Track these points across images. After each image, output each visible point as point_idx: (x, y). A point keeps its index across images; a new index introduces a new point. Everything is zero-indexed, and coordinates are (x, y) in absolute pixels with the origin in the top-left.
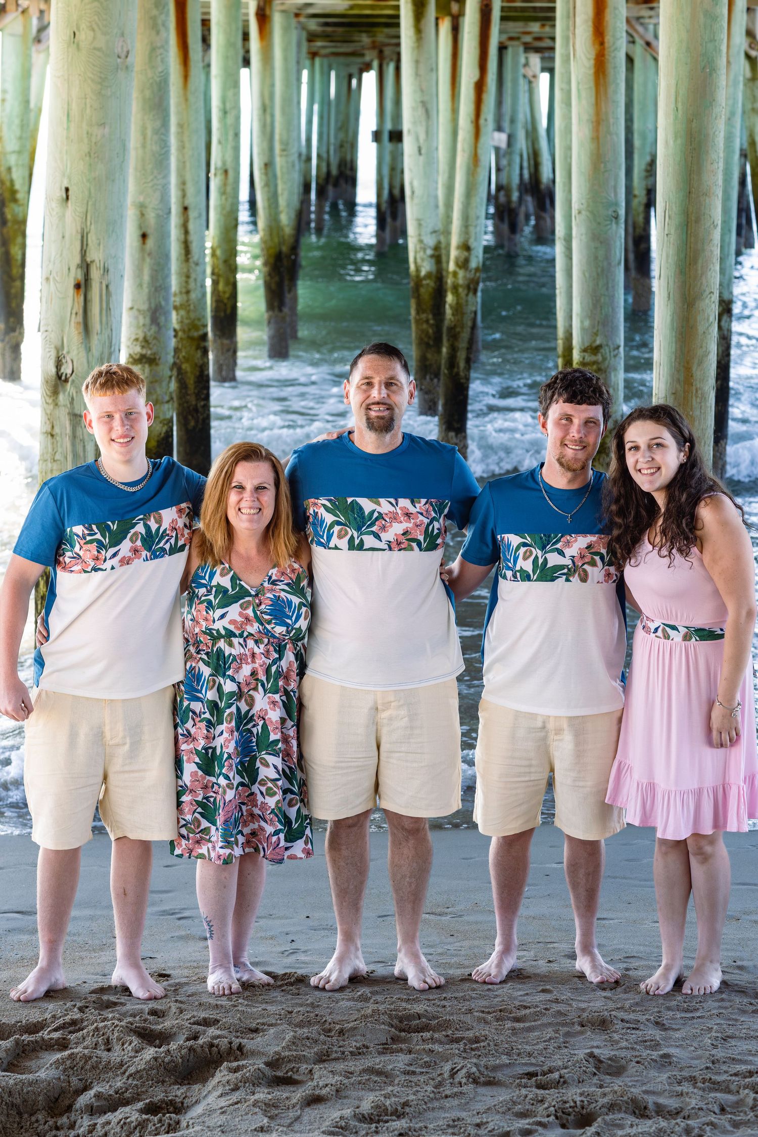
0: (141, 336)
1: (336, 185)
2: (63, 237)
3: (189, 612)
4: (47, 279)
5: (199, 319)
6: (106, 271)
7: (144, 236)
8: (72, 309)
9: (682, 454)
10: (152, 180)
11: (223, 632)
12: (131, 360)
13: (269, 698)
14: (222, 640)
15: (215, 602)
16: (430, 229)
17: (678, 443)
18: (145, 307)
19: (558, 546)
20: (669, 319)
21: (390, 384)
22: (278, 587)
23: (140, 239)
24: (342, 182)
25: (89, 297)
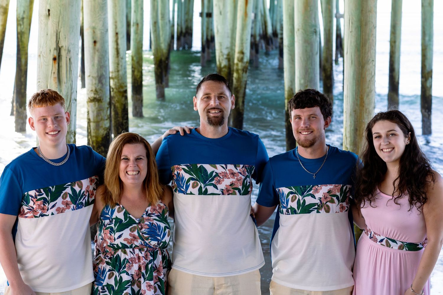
0: (94, 89)
1: (185, 36)
2: (47, 34)
3: (100, 235)
4: (39, 56)
5: (123, 84)
6: (69, 51)
7: (95, 42)
8: (52, 71)
9: (407, 139)
10: (99, 16)
11: (120, 246)
12: (89, 100)
13: (147, 283)
14: (120, 250)
15: (115, 228)
16: (225, 47)
17: (404, 132)
18: (95, 75)
19: (311, 192)
20: (352, 74)
21: (221, 97)
22: (152, 218)
23: (93, 44)
24: (187, 35)
25: (60, 65)
